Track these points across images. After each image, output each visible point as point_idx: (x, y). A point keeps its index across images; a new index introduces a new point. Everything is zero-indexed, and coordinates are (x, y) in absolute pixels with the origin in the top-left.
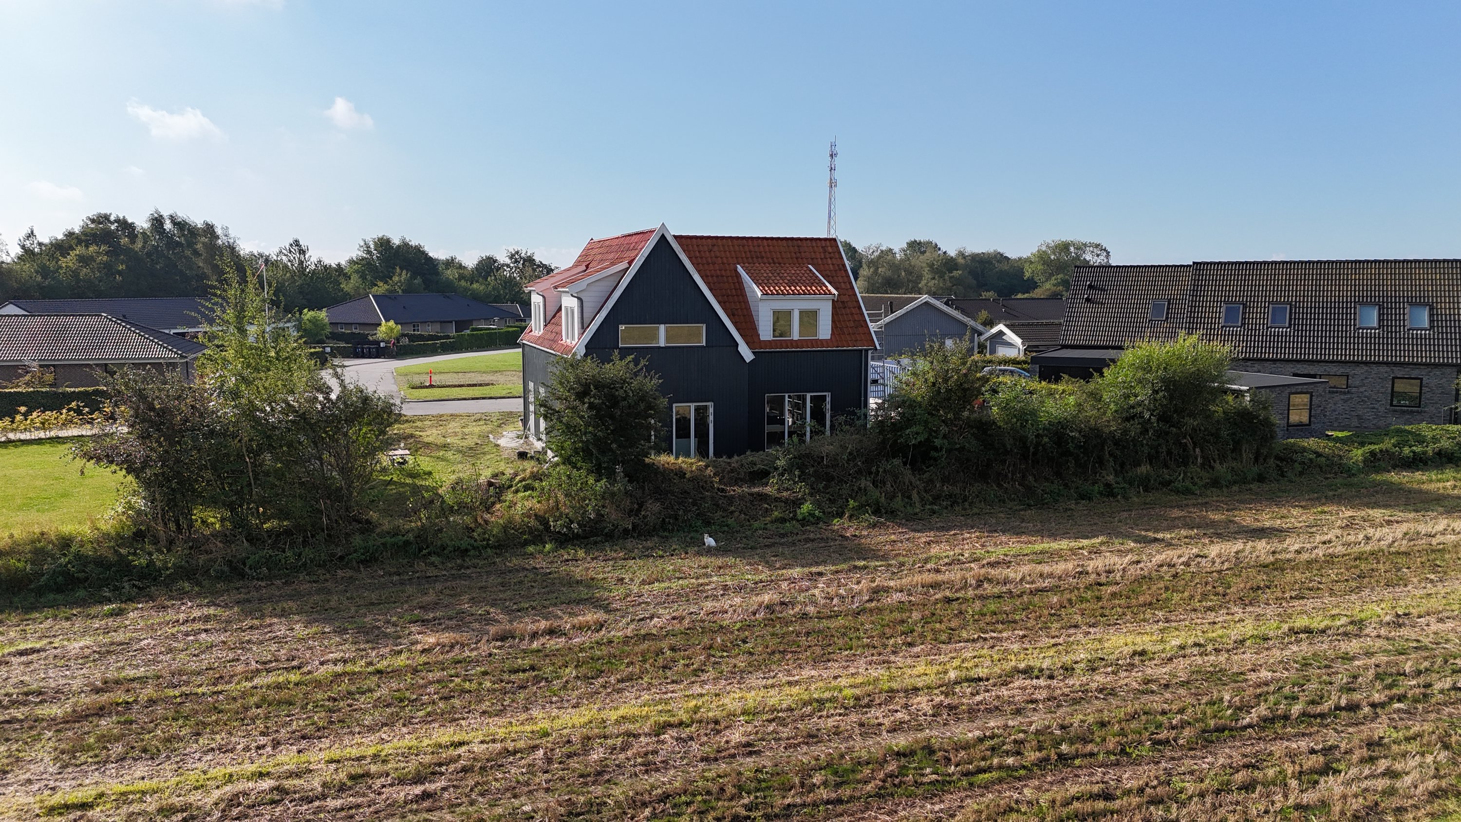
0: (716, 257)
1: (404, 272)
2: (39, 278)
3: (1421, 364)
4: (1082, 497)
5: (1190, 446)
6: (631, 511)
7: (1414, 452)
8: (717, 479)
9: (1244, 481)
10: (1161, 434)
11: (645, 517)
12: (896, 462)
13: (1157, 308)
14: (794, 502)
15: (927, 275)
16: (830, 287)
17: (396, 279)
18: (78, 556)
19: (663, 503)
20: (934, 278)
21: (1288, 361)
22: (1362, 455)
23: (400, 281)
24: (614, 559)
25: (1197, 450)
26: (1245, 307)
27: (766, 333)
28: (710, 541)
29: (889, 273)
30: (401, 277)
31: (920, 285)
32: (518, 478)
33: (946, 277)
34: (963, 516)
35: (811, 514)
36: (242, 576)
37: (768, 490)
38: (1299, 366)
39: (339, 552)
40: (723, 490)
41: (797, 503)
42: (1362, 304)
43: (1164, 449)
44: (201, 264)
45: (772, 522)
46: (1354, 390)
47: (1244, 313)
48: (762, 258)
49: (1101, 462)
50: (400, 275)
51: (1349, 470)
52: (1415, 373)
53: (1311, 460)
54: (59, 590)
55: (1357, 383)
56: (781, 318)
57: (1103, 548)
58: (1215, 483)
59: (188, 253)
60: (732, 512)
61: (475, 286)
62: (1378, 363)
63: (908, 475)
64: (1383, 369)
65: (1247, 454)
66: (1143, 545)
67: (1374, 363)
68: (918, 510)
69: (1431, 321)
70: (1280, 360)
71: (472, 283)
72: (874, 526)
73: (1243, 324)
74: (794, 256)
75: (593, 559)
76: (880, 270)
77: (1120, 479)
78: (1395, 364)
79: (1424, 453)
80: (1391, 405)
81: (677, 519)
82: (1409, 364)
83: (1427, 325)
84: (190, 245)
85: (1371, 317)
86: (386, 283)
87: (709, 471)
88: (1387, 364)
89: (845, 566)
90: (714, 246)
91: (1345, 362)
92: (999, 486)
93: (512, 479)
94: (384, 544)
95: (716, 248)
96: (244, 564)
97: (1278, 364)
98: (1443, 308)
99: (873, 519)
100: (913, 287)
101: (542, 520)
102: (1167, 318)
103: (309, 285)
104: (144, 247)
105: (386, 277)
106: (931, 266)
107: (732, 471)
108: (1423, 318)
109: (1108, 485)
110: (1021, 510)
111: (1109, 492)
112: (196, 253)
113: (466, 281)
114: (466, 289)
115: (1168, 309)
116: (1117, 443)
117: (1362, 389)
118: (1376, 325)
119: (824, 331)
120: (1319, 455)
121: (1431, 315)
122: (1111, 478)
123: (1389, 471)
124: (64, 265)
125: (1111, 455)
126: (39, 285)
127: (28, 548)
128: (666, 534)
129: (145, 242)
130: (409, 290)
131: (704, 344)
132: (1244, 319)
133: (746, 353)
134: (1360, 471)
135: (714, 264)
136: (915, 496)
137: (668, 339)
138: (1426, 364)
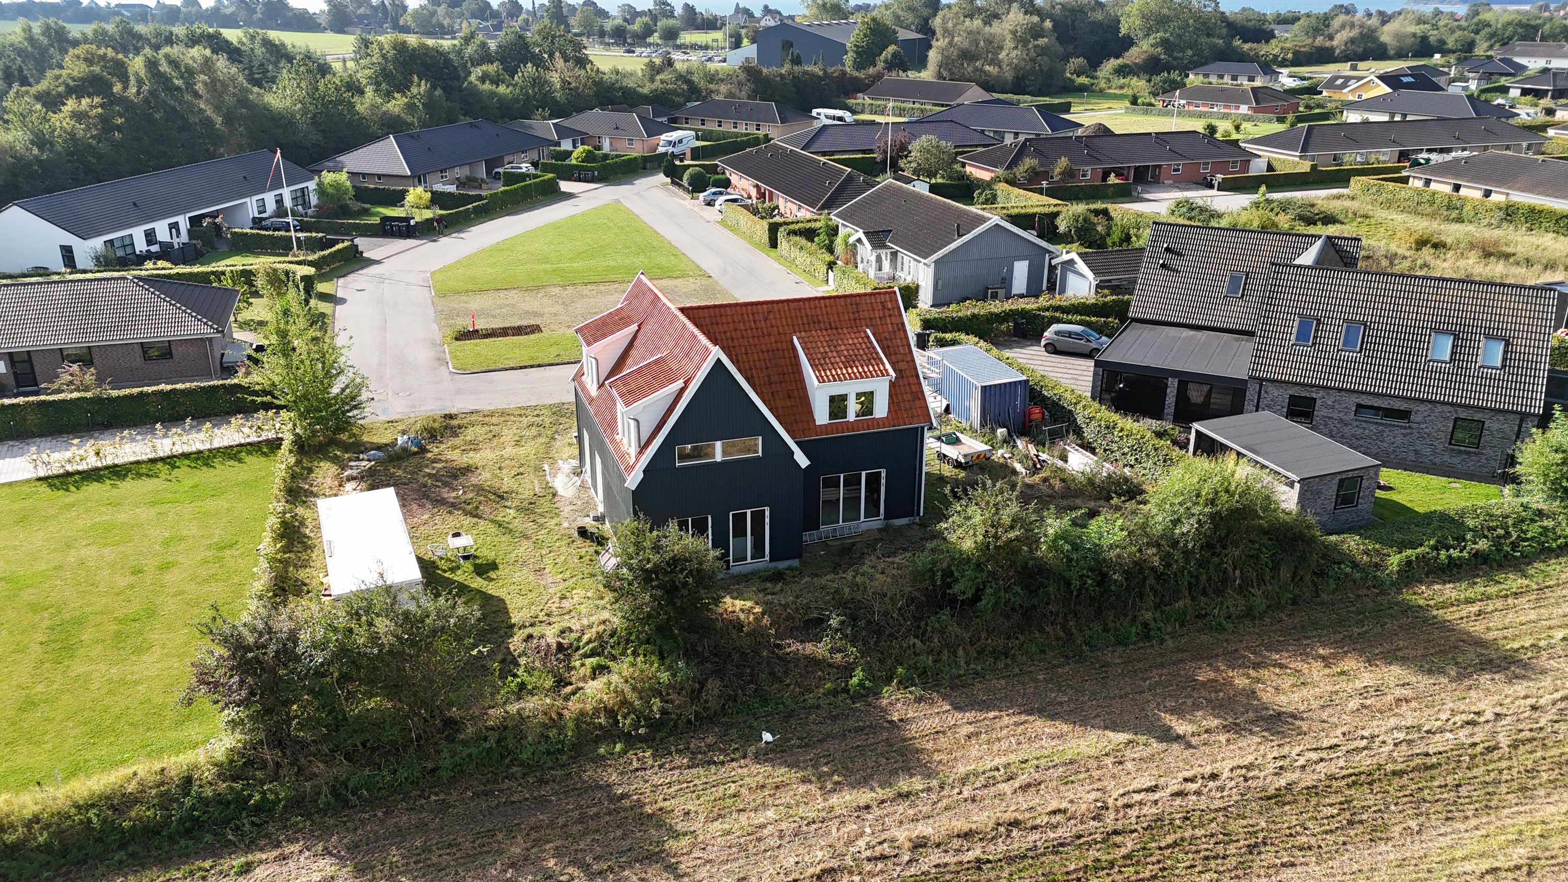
0: (772, 326)
1: (423, 82)
2: (36, 151)
3: (1486, 408)
4: (1119, 643)
5: (1230, 569)
6: (693, 691)
7: (1450, 557)
8: (773, 632)
9: (1279, 607)
10: (1201, 564)
11: (706, 701)
12: (945, 615)
13: (1234, 280)
14: (846, 668)
15: (1009, 44)
16: (888, 366)
17: (415, 90)
18: (200, 798)
19: (722, 680)
20: (1016, 48)
21: (1354, 391)
22: (1399, 565)
23: (419, 93)
24: (679, 767)
25: (1238, 572)
26: (1318, 325)
27: (821, 416)
28: (767, 737)
29: (966, 45)
30: (420, 88)
31: (1001, 56)
32: (585, 638)
33: (1030, 46)
34: (1004, 678)
35: (861, 684)
36: (346, 804)
37: (820, 649)
38: (1364, 397)
39: (430, 765)
40: (779, 646)
41: (847, 670)
42: (1438, 331)
43: (1204, 578)
44: (202, 106)
45: (824, 694)
46: (1415, 425)
47: (1317, 331)
48: (819, 322)
49: (1141, 596)
50: (419, 85)
51: (1383, 583)
52: (1478, 416)
53: (1347, 575)
54: (188, 832)
55: (1419, 419)
56: (837, 404)
57: (1128, 753)
58: (1249, 614)
59: (188, 97)
60: (788, 685)
61: (502, 89)
62: (1443, 403)
63: (954, 629)
64: (1447, 408)
65: (1285, 574)
66: (1164, 746)
67: (1439, 402)
68: (962, 672)
69: (1504, 359)
70: (1346, 390)
71: (498, 85)
72: (919, 700)
73: (1314, 344)
74: (852, 316)
75: (660, 767)
76: (956, 39)
77: (1158, 615)
78: (1460, 405)
79: (1459, 558)
80: (1450, 444)
81: (735, 701)
82: (1473, 407)
83: (1499, 364)
84: (190, 86)
85: (1443, 348)
86: (404, 95)
87: (766, 621)
88: (1452, 404)
89: (889, 793)
90: (769, 312)
91: (1410, 399)
92: (1041, 630)
93: (579, 639)
94: (470, 755)
95: (771, 316)
96: (346, 787)
97: (1343, 393)
98: (1519, 344)
99: (919, 692)
100: (992, 60)
101: (611, 713)
102: (1243, 295)
103: (321, 113)
104: (138, 93)
105: (403, 87)
106: (1014, 33)
107: (787, 619)
108: (1494, 354)
109: (1145, 625)
110: (1059, 666)
111: (1146, 635)
112: (197, 95)
113: (492, 82)
114: (493, 94)
115: (1245, 284)
116: (1159, 577)
117: (1423, 426)
118: (1448, 358)
119: (881, 409)
120: (1355, 565)
121: (1506, 352)
122: (1148, 615)
123: (1421, 582)
124: (58, 124)
125: (1152, 588)
126: (36, 157)
127: (154, 792)
128: (726, 719)
129: (140, 88)
130: (431, 103)
131: (760, 454)
132: (1315, 337)
133: (802, 460)
134: (1393, 584)
135: (769, 335)
136: (961, 652)
137: (724, 453)
138: (1490, 409)
